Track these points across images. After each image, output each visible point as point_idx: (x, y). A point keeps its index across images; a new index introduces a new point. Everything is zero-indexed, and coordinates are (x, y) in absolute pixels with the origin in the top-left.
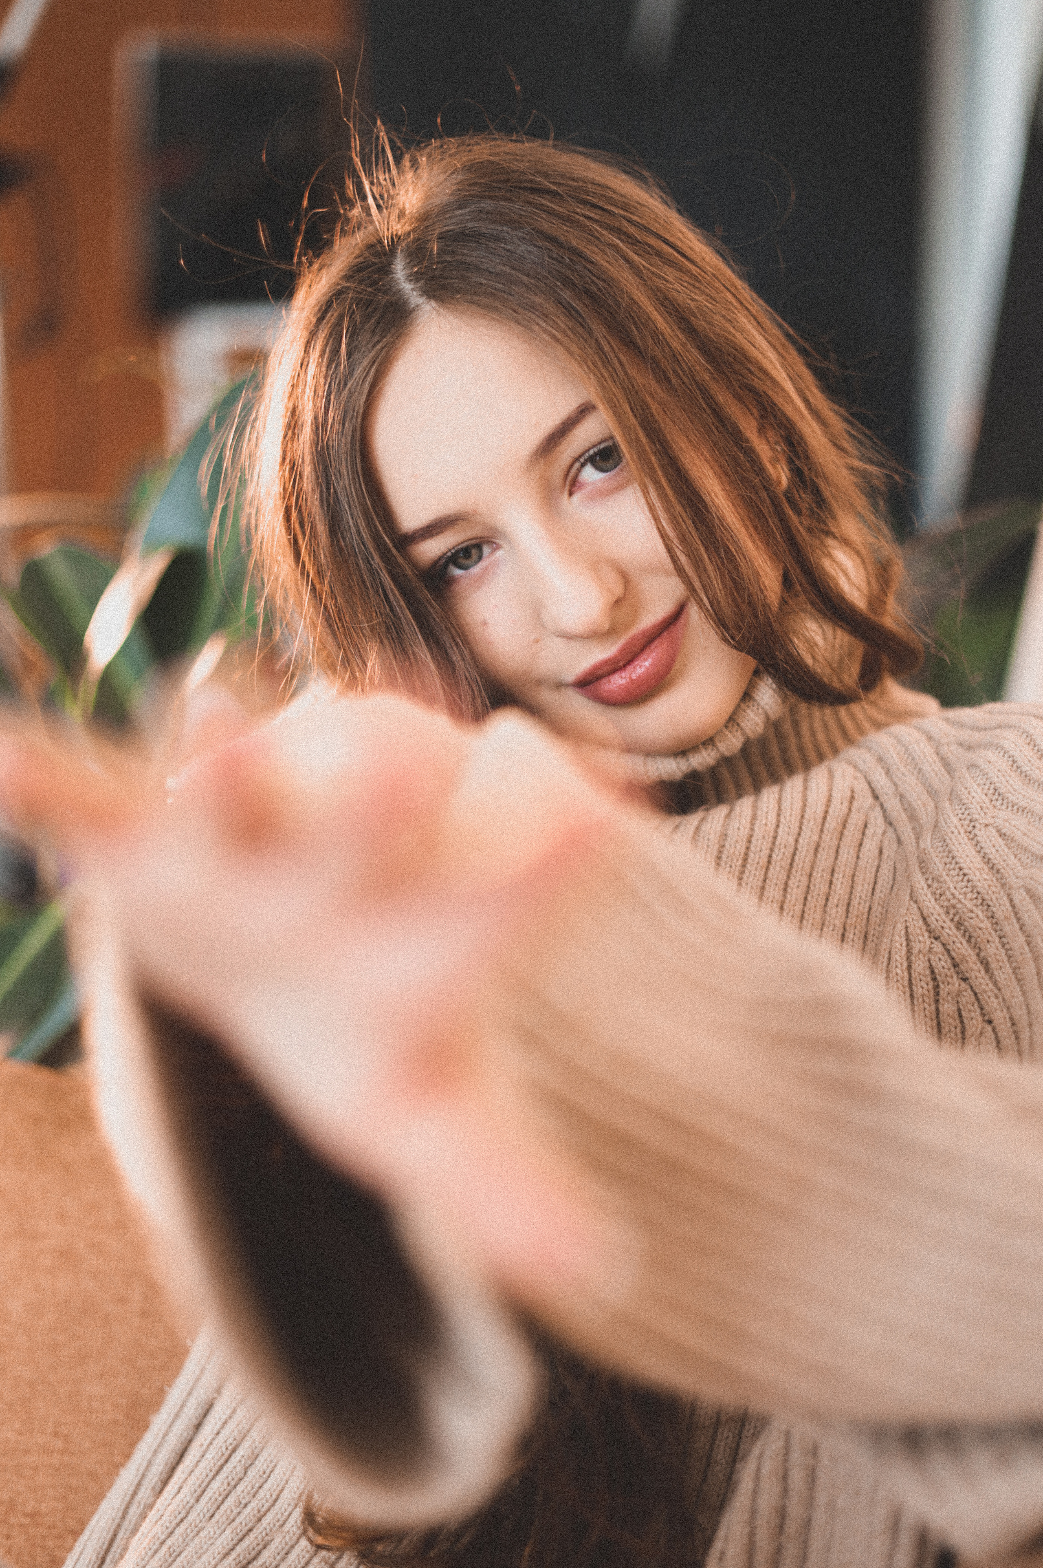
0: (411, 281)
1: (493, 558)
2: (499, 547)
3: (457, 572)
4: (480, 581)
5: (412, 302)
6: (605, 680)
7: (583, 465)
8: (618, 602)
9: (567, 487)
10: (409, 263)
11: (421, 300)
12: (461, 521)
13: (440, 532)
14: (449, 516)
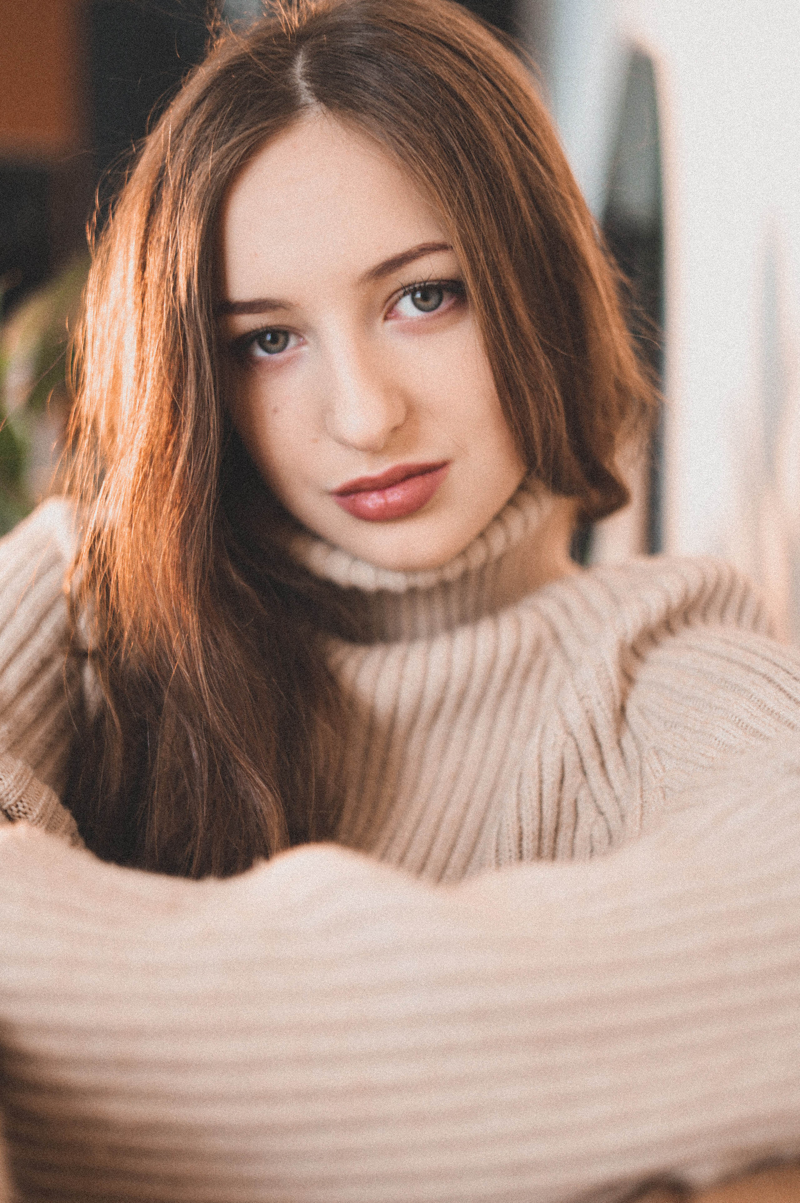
0: (307, 79)
1: (297, 351)
2: (305, 343)
3: (260, 353)
4: (279, 367)
5: (304, 99)
6: (362, 495)
7: (404, 295)
8: (395, 429)
9: (385, 310)
10: (311, 63)
11: (311, 100)
12: (282, 309)
13: (260, 312)
14: (274, 301)
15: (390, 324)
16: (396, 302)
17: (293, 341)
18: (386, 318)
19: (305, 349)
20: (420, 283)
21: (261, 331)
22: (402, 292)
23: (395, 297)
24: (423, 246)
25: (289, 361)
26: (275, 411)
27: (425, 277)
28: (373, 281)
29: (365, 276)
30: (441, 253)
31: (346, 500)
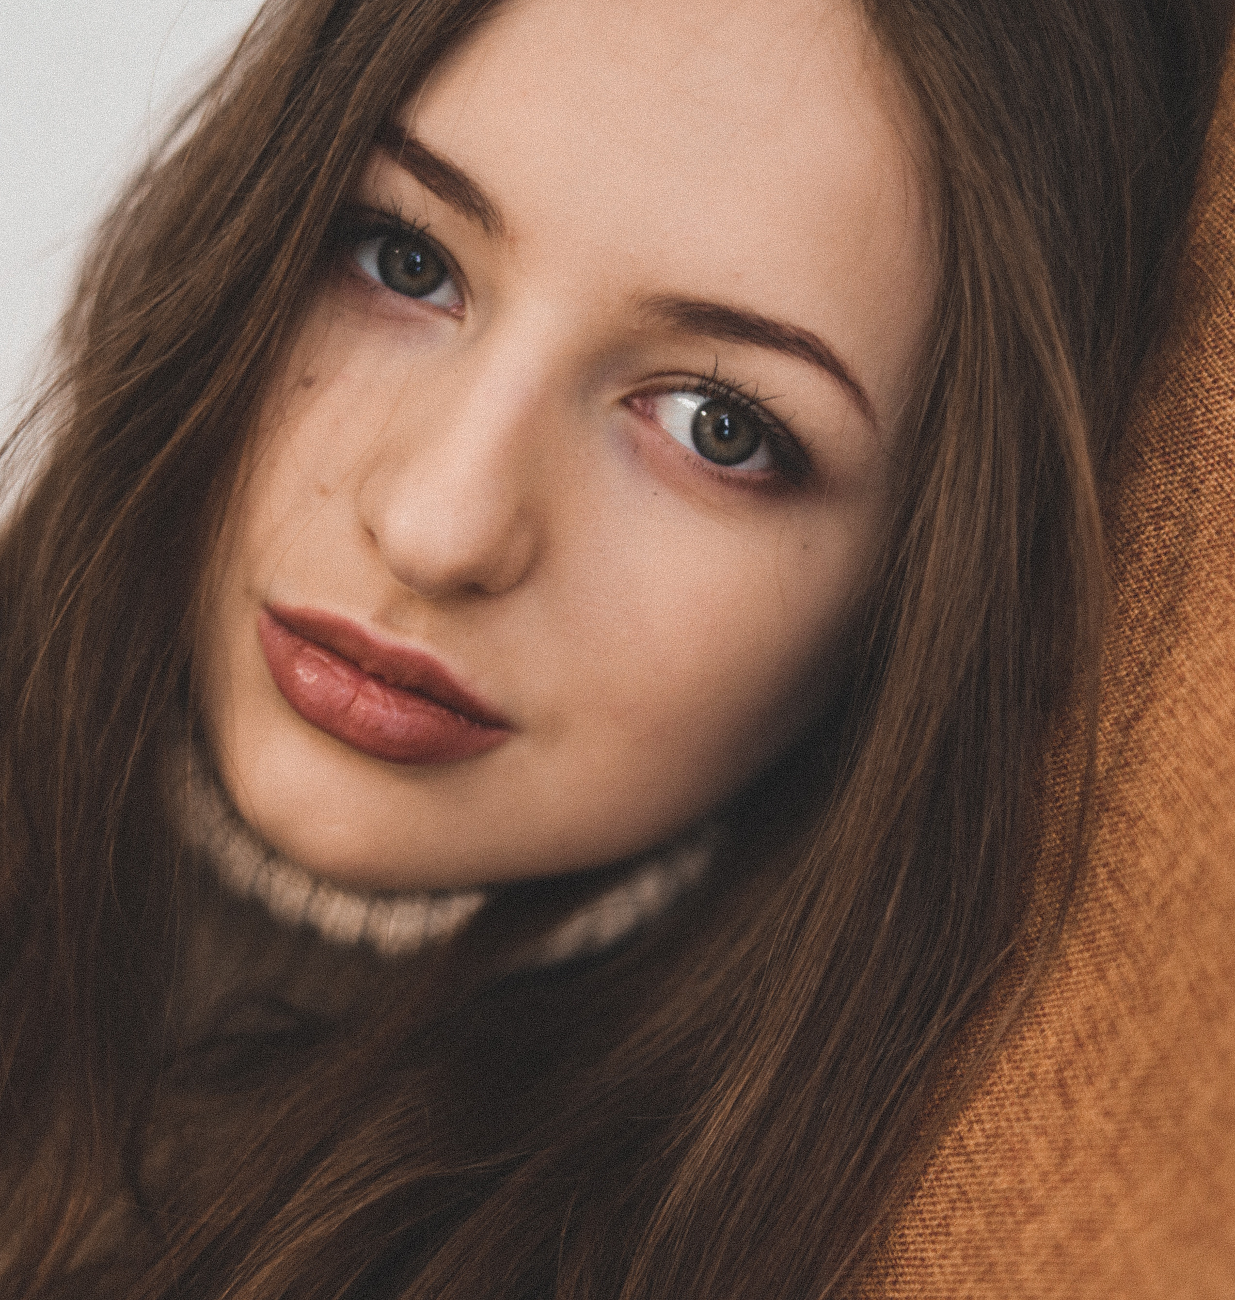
3: (369, 264)
7: (695, 391)
12: (478, 222)
13: (438, 191)
14: (480, 196)
15: (623, 416)
16: (672, 390)
17: (442, 295)
18: (625, 402)
19: (448, 326)
20: (745, 396)
21: (407, 228)
22: (695, 382)
23: (680, 380)
24: (804, 337)
25: (404, 320)
26: (308, 383)
27: (762, 393)
28: (670, 322)
29: (667, 301)
30: (826, 374)
31: (281, 641)
